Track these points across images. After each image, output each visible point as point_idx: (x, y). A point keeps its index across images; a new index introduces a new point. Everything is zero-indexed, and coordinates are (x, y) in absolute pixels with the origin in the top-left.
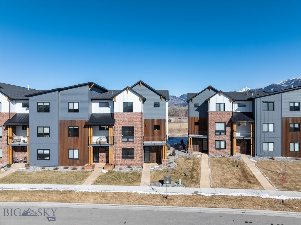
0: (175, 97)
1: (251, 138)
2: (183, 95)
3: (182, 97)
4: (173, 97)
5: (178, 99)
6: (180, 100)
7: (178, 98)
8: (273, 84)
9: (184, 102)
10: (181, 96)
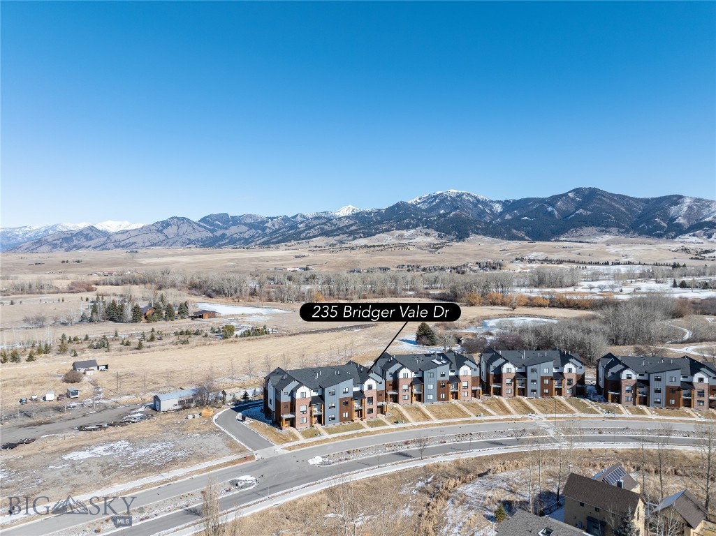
0: (188, 220)
1: (421, 393)
2: (208, 217)
3: (206, 220)
4: (183, 220)
5: (195, 226)
6: (200, 229)
7: (195, 223)
8: (401, 202)
9: (211, 235)
10: (203, 220)
